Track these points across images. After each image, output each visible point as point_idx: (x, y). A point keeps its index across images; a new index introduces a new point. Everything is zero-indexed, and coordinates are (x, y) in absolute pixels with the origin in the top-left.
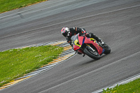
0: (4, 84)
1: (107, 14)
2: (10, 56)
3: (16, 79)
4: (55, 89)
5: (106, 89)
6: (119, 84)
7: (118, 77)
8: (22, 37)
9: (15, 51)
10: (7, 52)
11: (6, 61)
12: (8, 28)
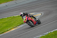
0: (9, 30)
1: (50, 3)
2: (12, 19)
3: (14, 28)
4: (29, 32)
5: (50, 32)
6: (55, 30)
7: (54, 27)
8: (17, 11)
9: (14, 17)
10: (11, 17)
11: (10, 21)
12: (11, 8)
